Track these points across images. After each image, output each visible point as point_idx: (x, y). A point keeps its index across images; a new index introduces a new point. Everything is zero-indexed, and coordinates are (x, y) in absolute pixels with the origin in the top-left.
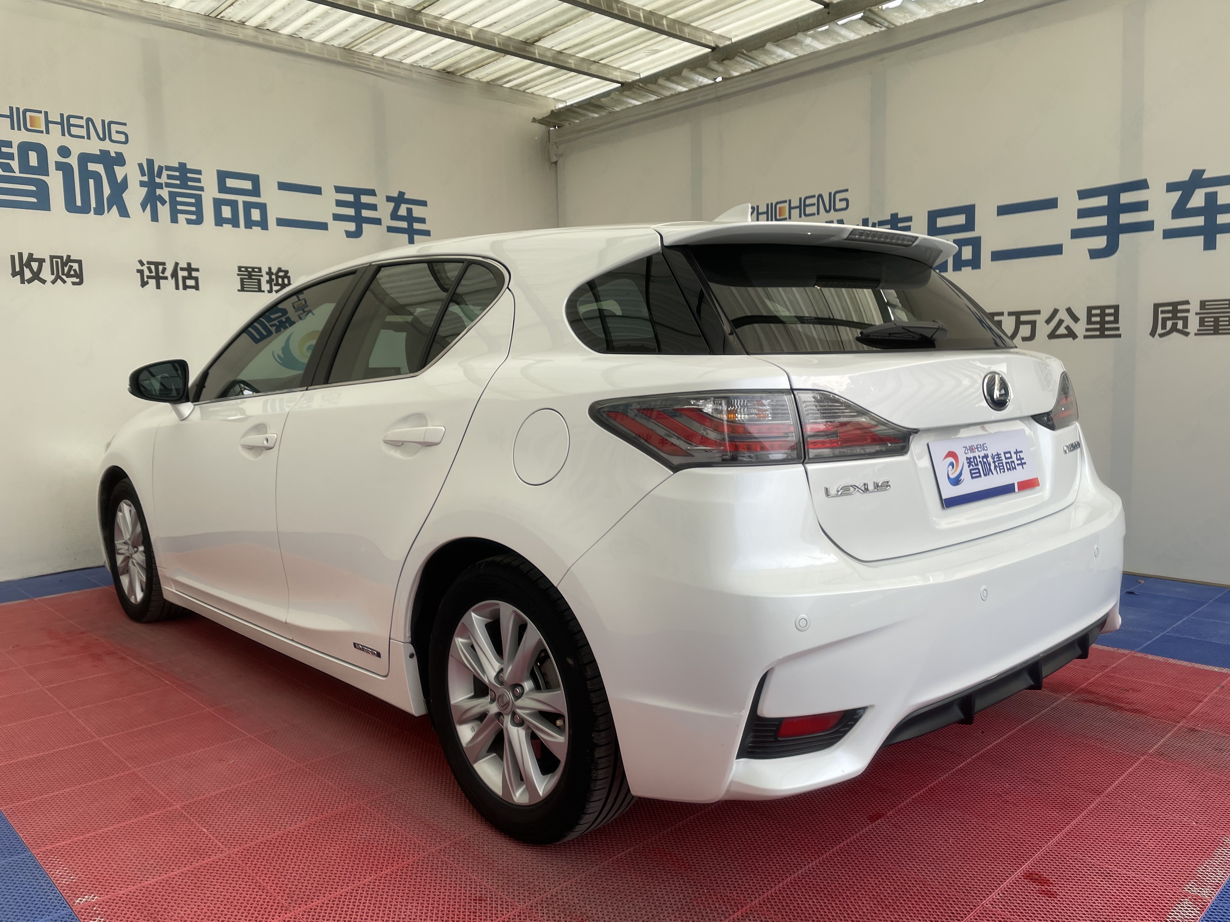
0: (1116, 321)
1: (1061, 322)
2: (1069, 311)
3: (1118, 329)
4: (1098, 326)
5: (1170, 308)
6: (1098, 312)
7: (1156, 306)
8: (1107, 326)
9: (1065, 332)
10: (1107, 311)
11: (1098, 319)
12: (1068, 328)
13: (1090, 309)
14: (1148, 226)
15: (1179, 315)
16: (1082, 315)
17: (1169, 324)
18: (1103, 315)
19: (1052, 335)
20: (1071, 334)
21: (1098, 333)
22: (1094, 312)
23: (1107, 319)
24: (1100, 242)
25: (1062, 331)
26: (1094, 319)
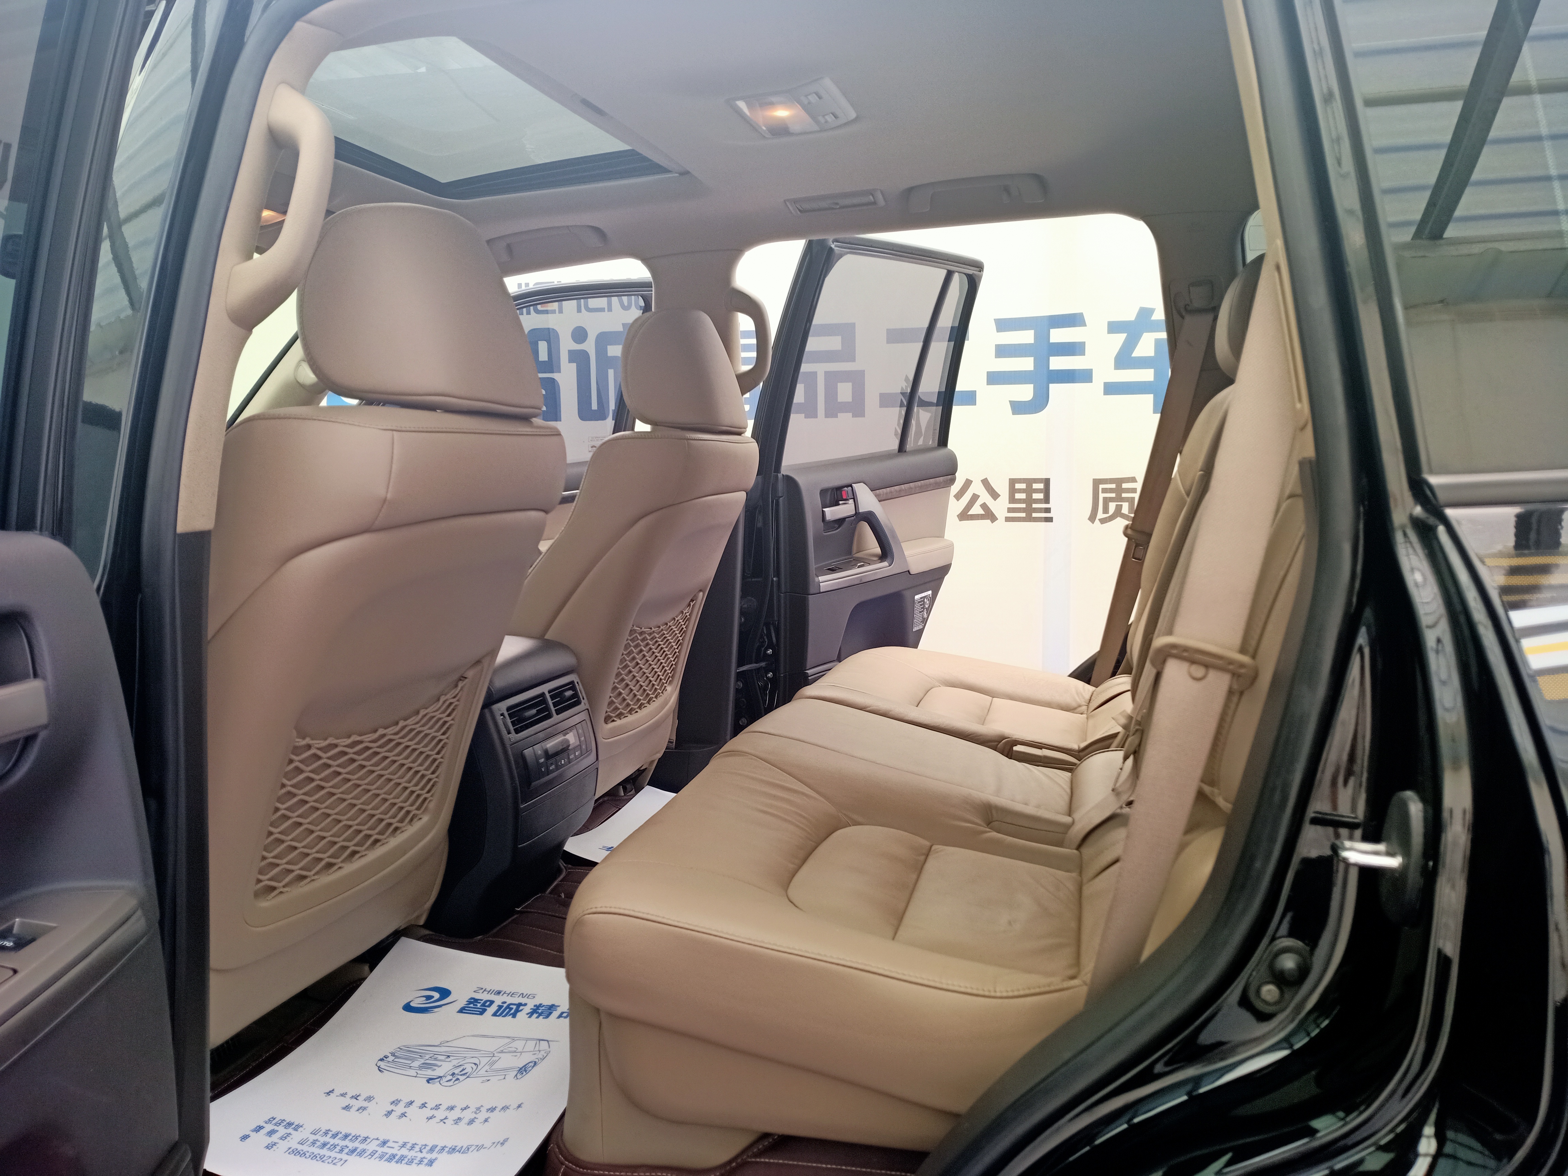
0: (1047, 500)
1: (975, 497)
2: (985, 483)
3: (1048, 510)
4: (1024, 506)
5: (1113, 486)
6: (1023, 486)
7: (1097, 483)
8: (1034, 506)
9: (982, 512)
10: (1035, 486)
11: (1023, 496)
12: (984, 506)
13: (1013, 482)
14: (1084, 376)
15: (1124, 495)
16: (1003, 490)
17: (1112, 506)
18: (1029, 491)
19: (964, 516)
20: (989, 515)
21: (1023, 515)
22: (1018, 486)
23: (1036, 496)
24: (1025, 392)
25: (976, 510)
26: (1018, 496)
